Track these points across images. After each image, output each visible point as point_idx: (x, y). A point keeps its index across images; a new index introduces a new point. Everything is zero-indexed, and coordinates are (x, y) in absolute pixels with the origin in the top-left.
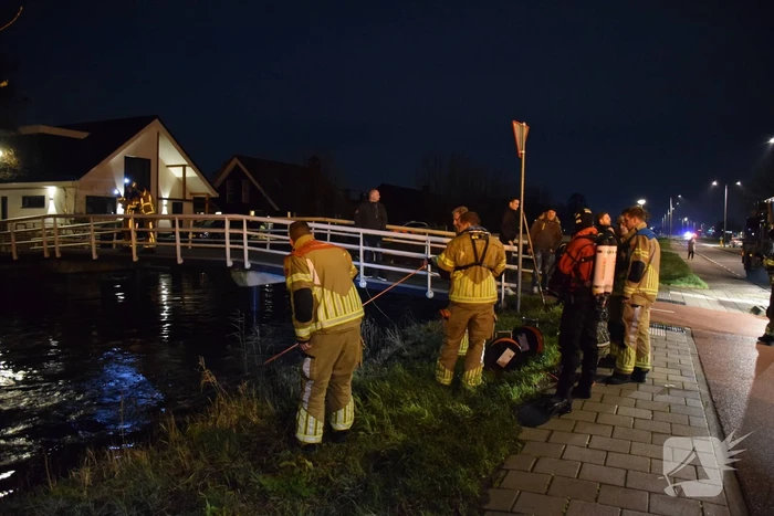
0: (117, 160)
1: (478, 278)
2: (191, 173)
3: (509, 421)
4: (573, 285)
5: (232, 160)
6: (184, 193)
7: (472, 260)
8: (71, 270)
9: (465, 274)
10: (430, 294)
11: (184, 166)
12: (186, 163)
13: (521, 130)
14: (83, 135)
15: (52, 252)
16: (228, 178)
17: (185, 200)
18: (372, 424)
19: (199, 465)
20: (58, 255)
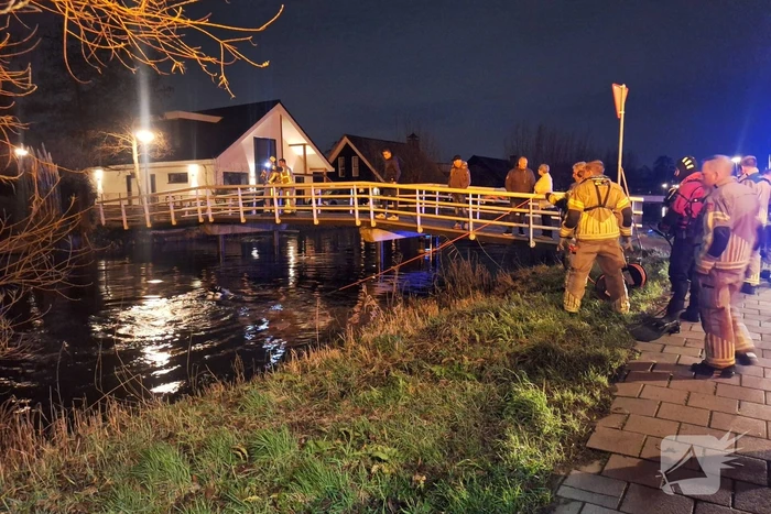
0: (247, 140)
1: (602, 217)
2: (310, 151)
3: (624, 335)
4: (685, 222)
5: (342, 139)
6: (305, 167)
7: (596, 202)
8: (222, 233)
9: (590, 215)
10: (533, 244)
11: (304, 145)
12: (305, 142)
13: (620, 93)
14: (215, 119)
15: (206, 218)
16: (340, 155)
17: (306, 174)
18: (508, 333)
19: (378, 360)
20: (211, 220)
